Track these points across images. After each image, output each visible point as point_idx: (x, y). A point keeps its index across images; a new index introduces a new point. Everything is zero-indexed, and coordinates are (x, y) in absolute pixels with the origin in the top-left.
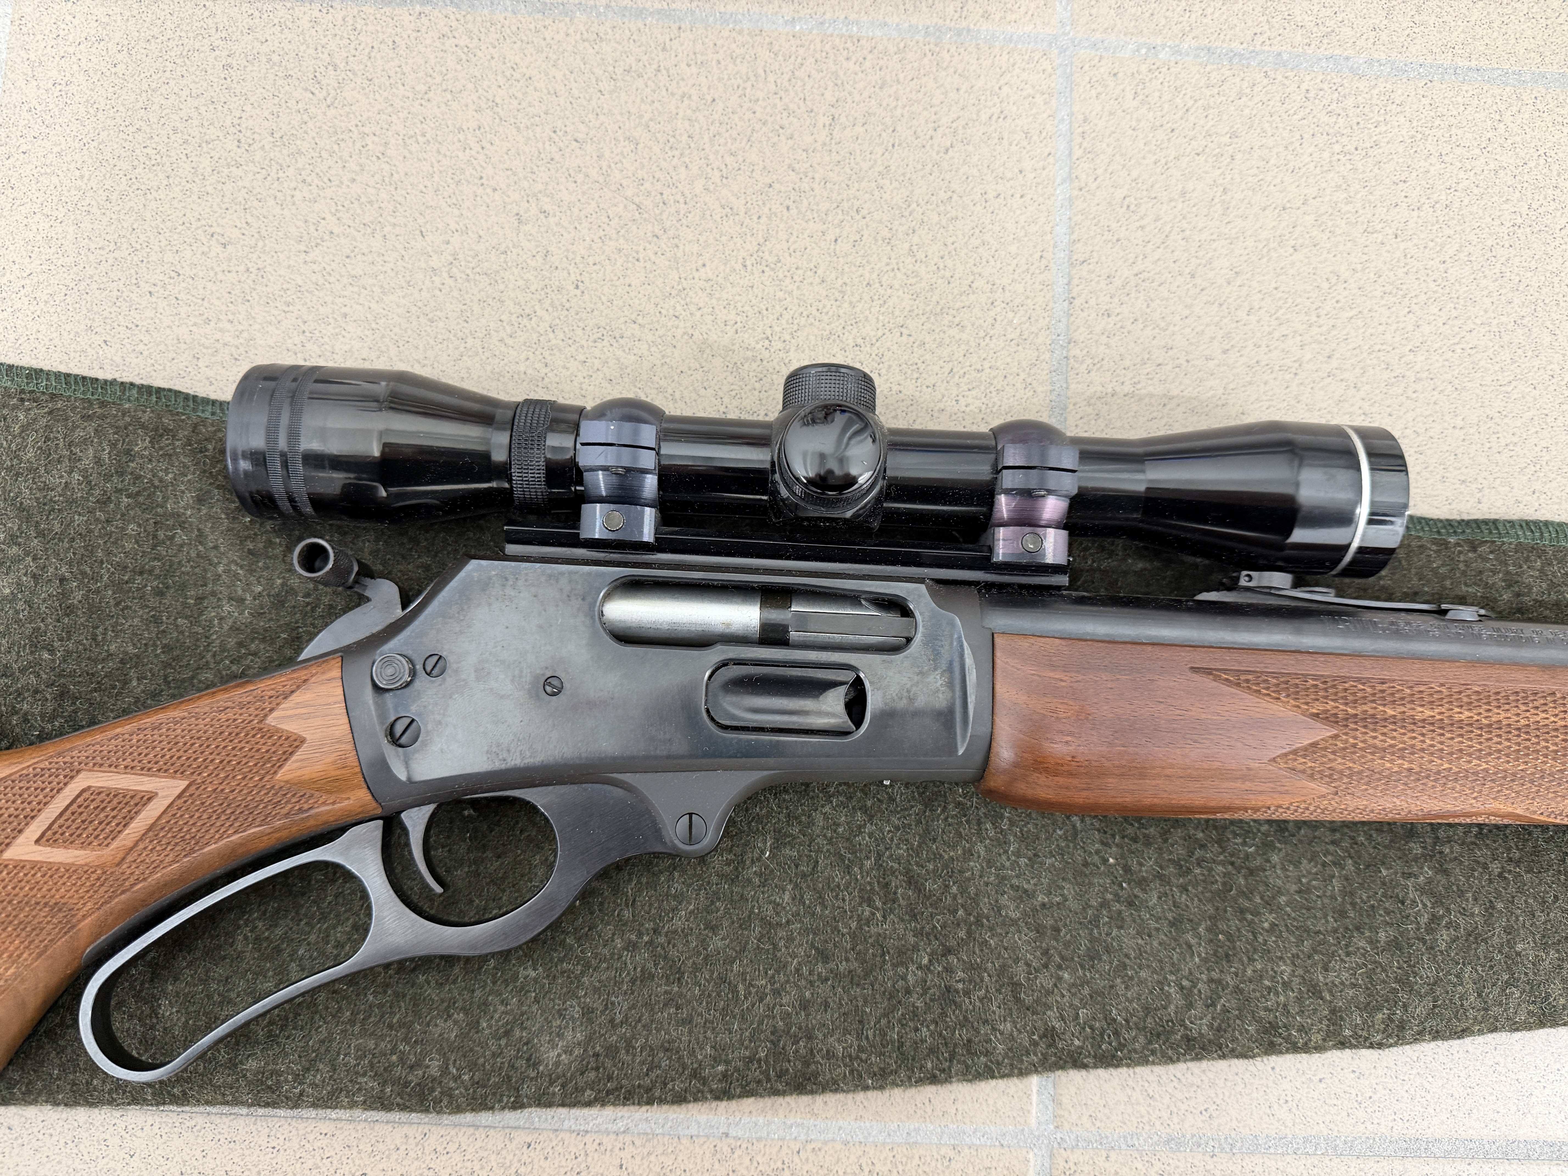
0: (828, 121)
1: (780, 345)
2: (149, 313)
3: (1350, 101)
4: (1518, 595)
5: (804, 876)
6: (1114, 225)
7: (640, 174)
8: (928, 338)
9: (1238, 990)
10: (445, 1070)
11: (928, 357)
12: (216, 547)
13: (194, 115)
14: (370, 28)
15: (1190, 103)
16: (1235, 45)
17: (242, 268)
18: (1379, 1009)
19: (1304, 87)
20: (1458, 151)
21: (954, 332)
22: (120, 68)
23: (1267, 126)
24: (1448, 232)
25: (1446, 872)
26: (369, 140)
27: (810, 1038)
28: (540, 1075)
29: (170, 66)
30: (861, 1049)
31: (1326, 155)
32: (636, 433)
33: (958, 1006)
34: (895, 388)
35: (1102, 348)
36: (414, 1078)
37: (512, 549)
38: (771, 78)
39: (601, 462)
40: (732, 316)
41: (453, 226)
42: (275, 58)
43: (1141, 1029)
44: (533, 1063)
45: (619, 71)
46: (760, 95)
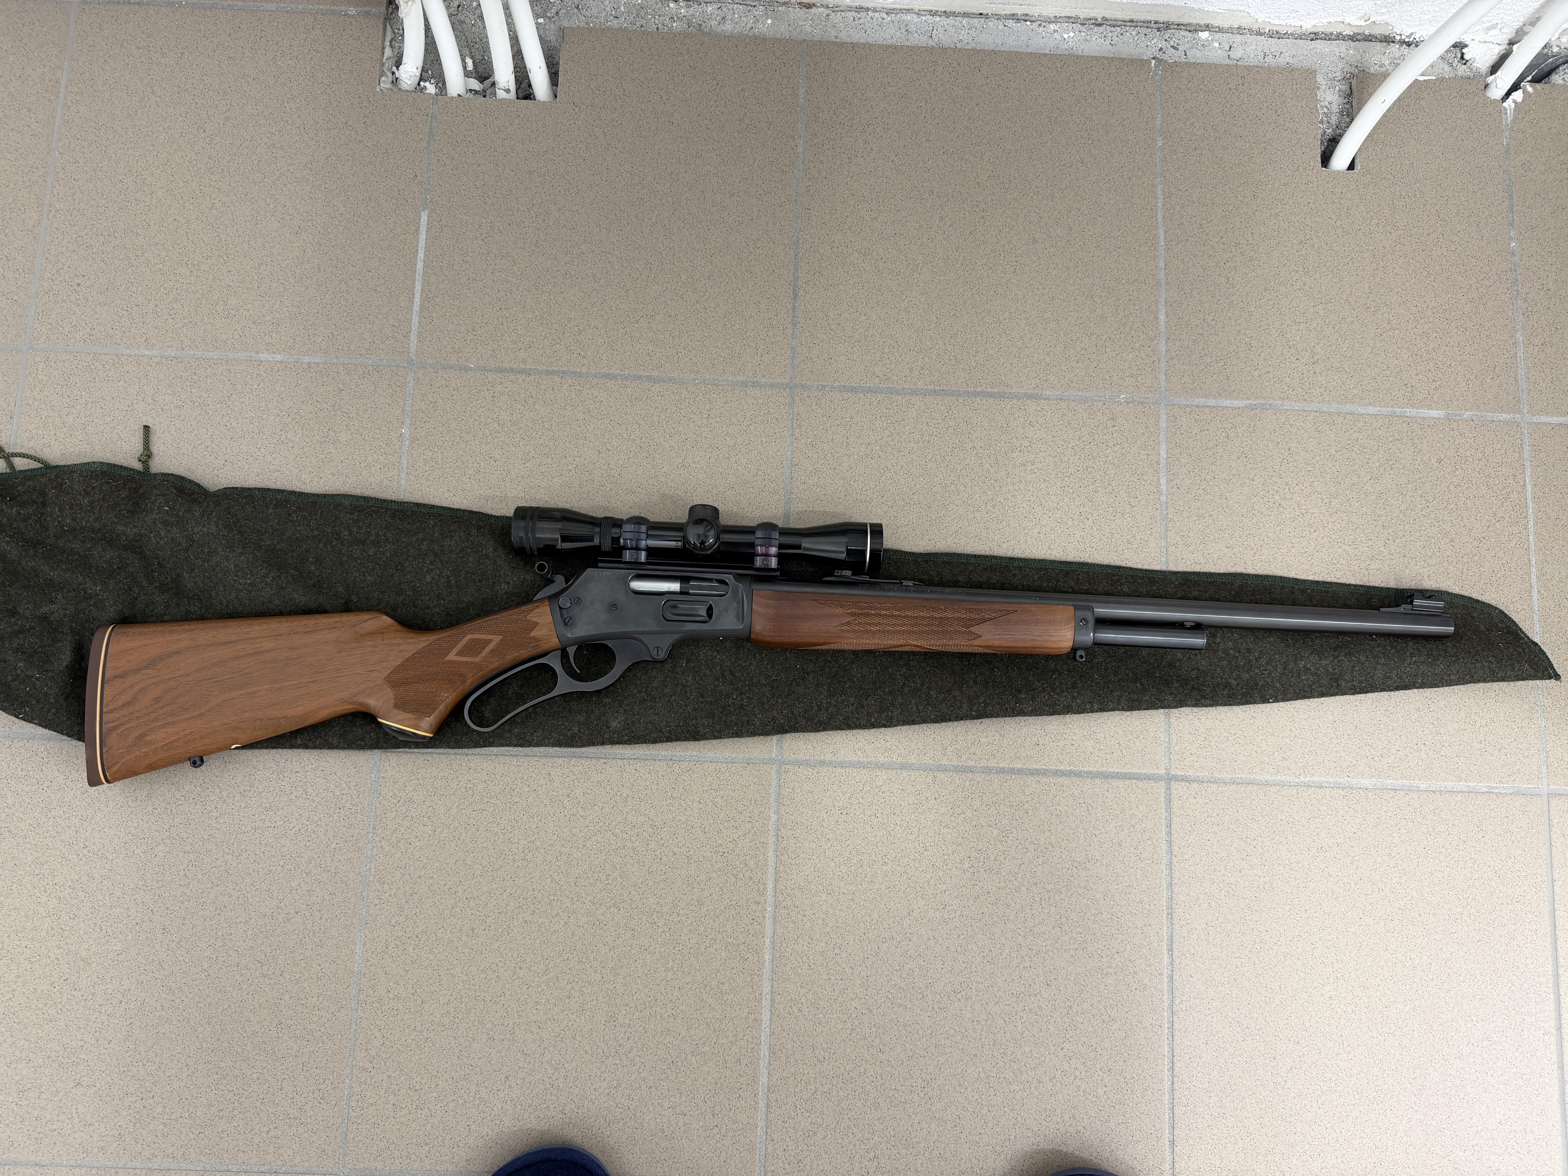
0: (707, 416)
1: (690, 495)
2: (469, 485)
3: (895, 404)
4: (941, 578)
5: (696, 672)
6: (807, 452)
7: (641, 436)
8: (742, 492)
9: (835, 706)
10: (580, 731)
11: (742, 498)
12: (500, 566)
13: (482, 414)
14: (544, 383)
15: (836, 406)
16: (854, 384)
17: (502, 469)
18: (884, 712)
19: (878, 399)
20: (933, 421)
21: (751, 489)
22: (455, 397)
23: (864, 414)
24: (928, 451)
25: (910, 670)
26: (545, 424)
27: (696, 719)
28: (610, 731)
29: (473, 396)
30: (713, 723)
31: (885, 424)
32: (640, 528)
33: (744, 710)
34: (730, 509)
35: (802, 495)
36: (569, 734)
37: (600, 565)
38: (687, 401)
39: (628, 537)
40: (674, 485)
41: (576, 455)
42: (510, 393)
43: (804, 717)
44: (608, 727)
45: (633, 398)
46: (683, 407)
